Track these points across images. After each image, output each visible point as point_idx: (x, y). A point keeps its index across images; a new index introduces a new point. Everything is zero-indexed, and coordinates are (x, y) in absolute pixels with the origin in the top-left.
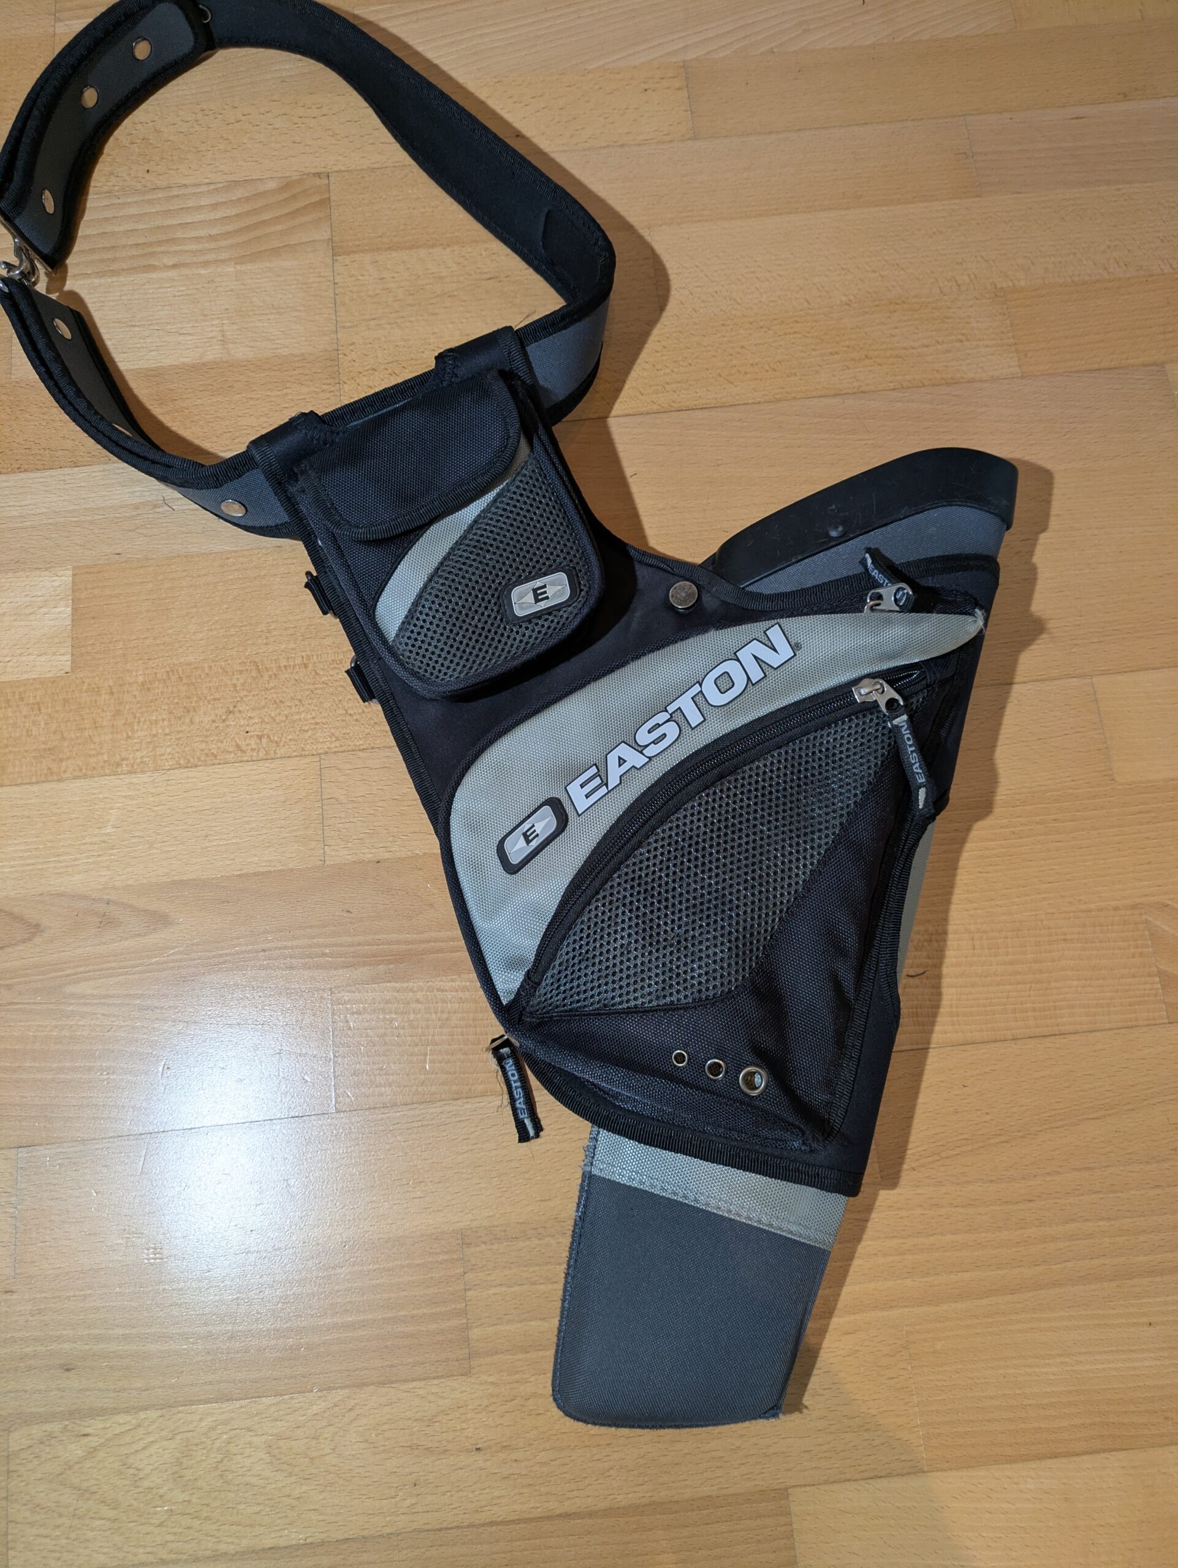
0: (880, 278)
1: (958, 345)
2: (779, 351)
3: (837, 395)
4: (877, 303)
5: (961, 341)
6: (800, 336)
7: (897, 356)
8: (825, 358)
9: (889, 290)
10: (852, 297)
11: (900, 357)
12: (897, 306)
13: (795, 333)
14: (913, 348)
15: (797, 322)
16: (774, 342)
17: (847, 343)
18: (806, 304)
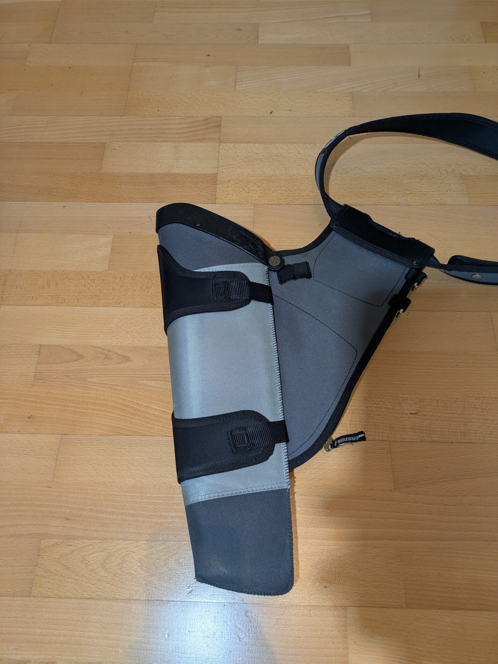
0: (418, 168)
1: (446, 192)
2: (378, 188)
3: (399, 205)
4: (416, 176)
5: (447, 191)
6: (386, 184)
7: (422, 194)
8: (395, 192)
9: (421, 172)
10: (407, 173)
11: (424, 194)
12: (424, 177)
13: (385, 183)
14: (429, 192)
15: (386, 179)
16: (377, 185)
17: (404, 188)
18: (390, 174)
